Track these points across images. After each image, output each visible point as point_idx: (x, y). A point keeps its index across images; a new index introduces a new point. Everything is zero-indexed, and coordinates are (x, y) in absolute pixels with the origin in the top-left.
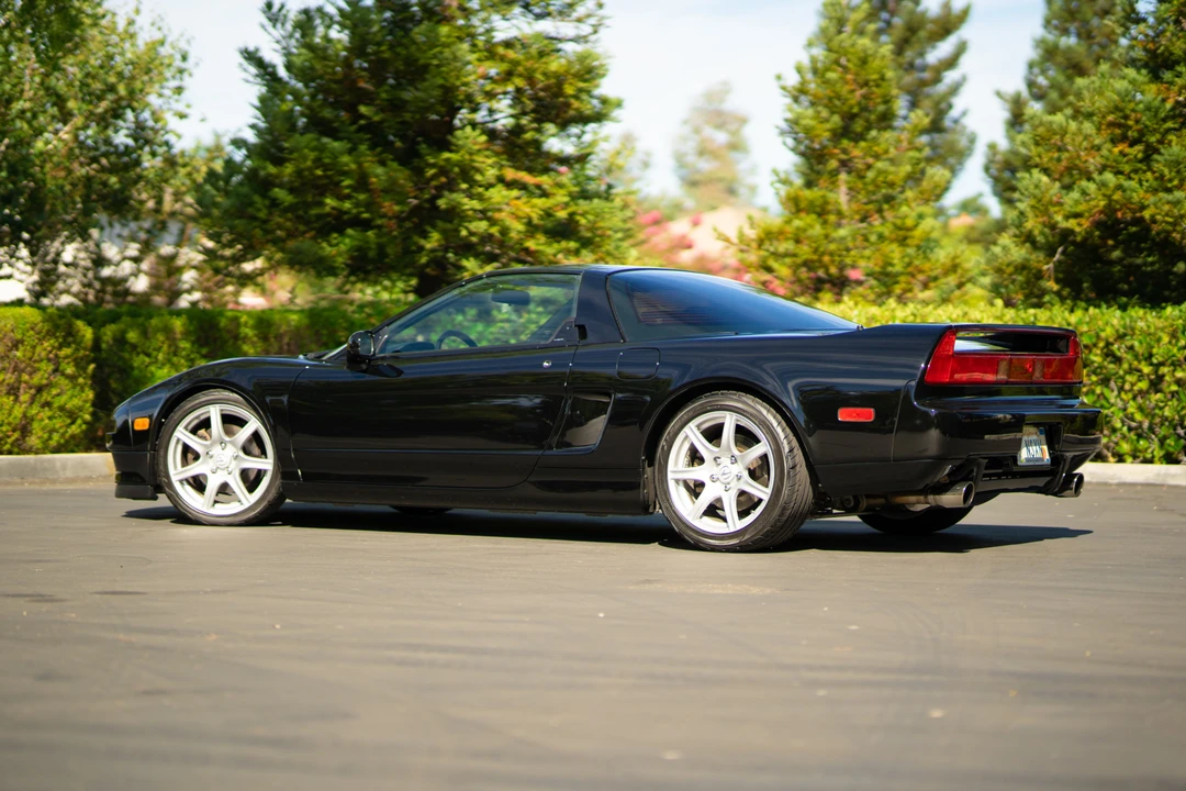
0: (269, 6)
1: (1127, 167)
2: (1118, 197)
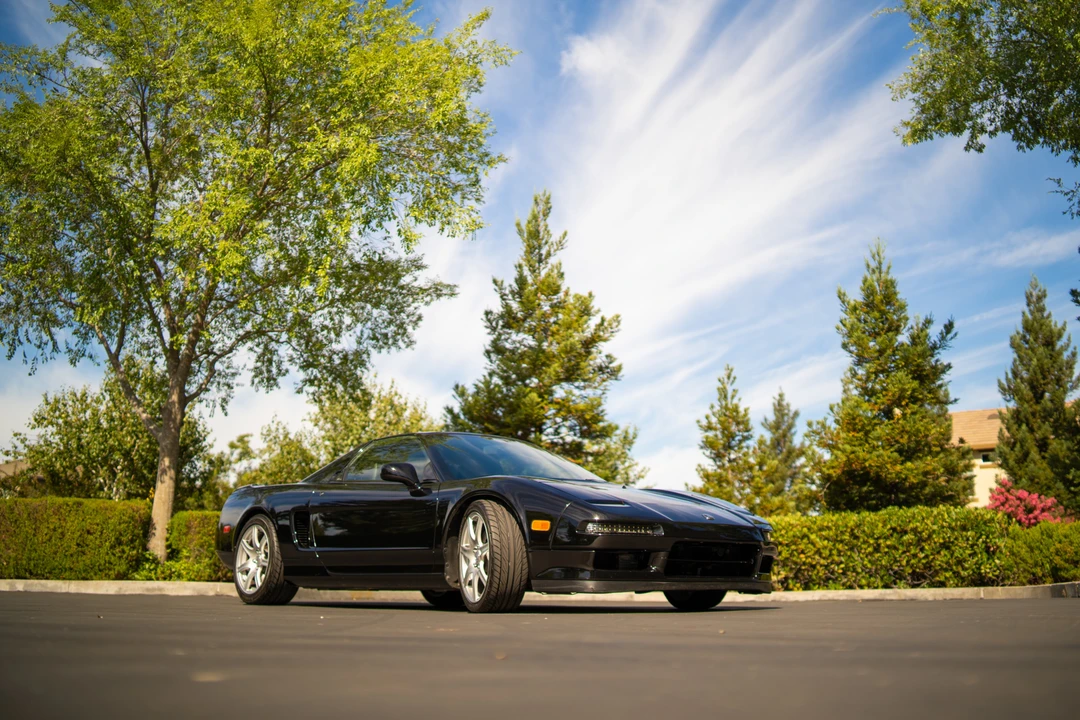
1: (856, 443)
2: (852, 456)
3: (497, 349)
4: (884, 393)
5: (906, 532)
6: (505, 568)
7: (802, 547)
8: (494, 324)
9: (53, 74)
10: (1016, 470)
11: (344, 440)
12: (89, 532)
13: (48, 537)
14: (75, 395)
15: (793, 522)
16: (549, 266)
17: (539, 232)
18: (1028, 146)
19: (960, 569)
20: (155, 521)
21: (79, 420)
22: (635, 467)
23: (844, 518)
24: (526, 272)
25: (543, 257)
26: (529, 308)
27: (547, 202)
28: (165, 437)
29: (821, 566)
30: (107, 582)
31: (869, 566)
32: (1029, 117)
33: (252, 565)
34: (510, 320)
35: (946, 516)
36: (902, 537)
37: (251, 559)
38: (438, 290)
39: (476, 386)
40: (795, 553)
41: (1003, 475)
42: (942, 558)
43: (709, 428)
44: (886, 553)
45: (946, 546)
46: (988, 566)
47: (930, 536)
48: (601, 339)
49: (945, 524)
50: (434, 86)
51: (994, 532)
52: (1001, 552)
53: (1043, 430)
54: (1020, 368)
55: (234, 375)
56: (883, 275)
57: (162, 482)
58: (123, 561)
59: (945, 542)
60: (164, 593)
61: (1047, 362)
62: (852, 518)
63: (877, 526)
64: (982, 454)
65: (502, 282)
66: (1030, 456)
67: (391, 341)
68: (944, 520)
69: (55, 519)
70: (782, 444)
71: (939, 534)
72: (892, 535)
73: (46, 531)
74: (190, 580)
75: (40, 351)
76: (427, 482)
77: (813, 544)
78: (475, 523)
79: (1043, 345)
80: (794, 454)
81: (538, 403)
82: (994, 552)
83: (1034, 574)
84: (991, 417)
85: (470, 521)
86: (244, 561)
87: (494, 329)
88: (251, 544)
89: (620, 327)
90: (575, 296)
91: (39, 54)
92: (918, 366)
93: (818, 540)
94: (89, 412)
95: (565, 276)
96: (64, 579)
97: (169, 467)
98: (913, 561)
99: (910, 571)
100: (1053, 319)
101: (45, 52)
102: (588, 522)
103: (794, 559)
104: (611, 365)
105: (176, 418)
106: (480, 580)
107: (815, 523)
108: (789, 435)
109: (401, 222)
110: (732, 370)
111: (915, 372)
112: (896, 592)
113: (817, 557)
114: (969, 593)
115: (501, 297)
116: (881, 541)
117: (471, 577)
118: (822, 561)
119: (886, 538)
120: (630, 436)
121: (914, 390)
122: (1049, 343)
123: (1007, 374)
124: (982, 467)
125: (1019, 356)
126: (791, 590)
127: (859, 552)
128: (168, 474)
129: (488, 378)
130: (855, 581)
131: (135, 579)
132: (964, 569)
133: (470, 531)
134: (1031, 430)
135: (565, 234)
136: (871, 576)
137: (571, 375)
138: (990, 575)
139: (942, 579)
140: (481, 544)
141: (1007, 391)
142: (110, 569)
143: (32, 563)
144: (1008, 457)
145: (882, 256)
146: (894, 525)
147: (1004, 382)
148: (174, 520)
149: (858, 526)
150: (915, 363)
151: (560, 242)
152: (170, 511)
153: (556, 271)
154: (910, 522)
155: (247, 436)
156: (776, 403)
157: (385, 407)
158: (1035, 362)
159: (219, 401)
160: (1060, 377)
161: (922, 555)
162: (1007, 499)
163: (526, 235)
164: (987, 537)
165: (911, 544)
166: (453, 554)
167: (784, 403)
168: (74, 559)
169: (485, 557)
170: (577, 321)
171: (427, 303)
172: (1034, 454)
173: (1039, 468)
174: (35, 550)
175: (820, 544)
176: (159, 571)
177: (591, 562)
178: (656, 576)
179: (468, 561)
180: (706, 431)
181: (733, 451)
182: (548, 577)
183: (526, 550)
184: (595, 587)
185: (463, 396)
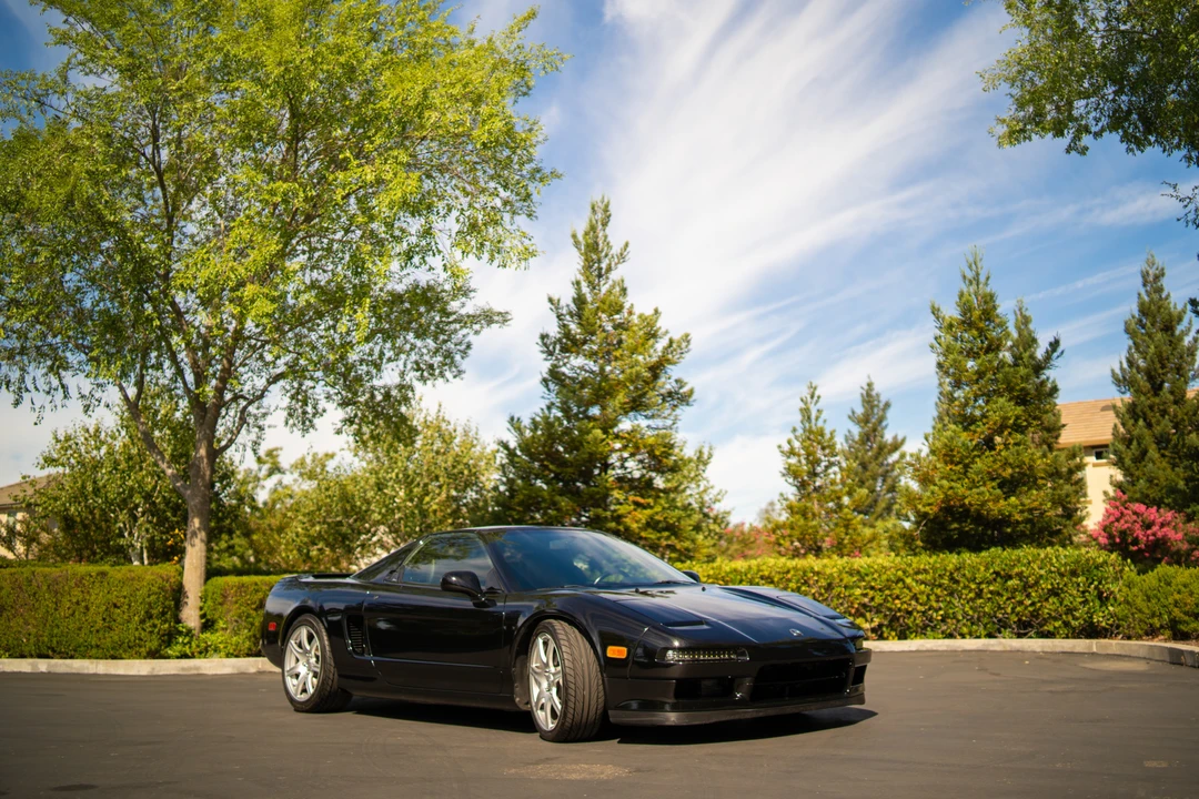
0: (512, 420)
1: (955, 478)
2: (950, 492)
3: (555, 376)
4: (984, 420)
5: (1010, 577)
6: (580, 697)
7: (897, 592)
8: (551, 348)
9: (54, 100)
10: (1133, 470)
11: (388, 473)
12: (115, 606)
13: (70, 612)
14: (87, 431)
15: (886, 564)
16: (610, 282)
17: (597, 245)
18: (1139, 149)
19: (1070, 618)
20: (186, 589)
21: (93, 458)
22: (710, 490)
23: (943, 560)
24: (585, 289)
25: (603, 271)
26: (590, 329)
27: (606, 210)
28: (194, 495)
29: (918, 612)
30: (138, 661)
31: (971, 613)
32: (1139, 115)
33: (302, 669)
34: (569, 344)
35: (1054, 560)
36: (1006, 581)
37: (300, 663)
38: (488, 317)
39: (533, 419)
40: (890, 599)
41: (1119, 476)
42: (1051, 605)
43: (792, 453)
44: (989, 599)
45: (1054, 592)
46: (1101, 614)
47: (1037, 583)
48: (669, 362)
49: (1053, 569)
50: (478, 100)
51: (1108, 578)
52: (1115, 599)
53: (1162, 425)
54: (1136, 356)
55: (264, 415)
56: (981, 286)
57: (193, 546)
58: (154, 637)
59: (1053, 588)
60: (201, 672)
61: (1166, 349)
62: (952, 560)
63: (979, 570)
64: (1094, 451)
65: (559, 300)
66: (1149, 455)
67: (437, 371)
68: (1052, 565)
69: (76, 592)
70: (872, 439)
71: (1047, 579)
72: (995, 580)
73: (68, 605)
74: (228, 655)
75: (50, 398)
76: (492, 591)
77: (909, 589)
78: (546, 644)
79: (1162, 330)
80: (886, 450)
81: (603, 440)
82: (1107, 598)
83: (1151, 625)
84: (1104, 409)
85: (540, 641)
86: (293, 664)
87: (551, 353)
88: (300, 646)
89: (690, 347)
90: (640, 316)
91: (38, 79)
92: (1022, 389)
93: (914, 584)
94: (104, 450)
95: (629, 291)
96: (90, 657)
97: (199, 529)
98: (1018, 609)
99: (1016, 619)
100: (1173, 299)
101: (44, 76)
102: (668, 649)
103: (889, 605)
104: (681, 391)
105: (204, 474)
106: (553, 707)
107: (910, 565)
108: (879, 428)
109: (447, 256)
110: (815, 388)
111: (1018, 397)
112: (1000, 643)
113: (913, 603)
114: (1081, 645)
115: (558, 317)
116: (984, 586)
117: (543, 701)
118: (919, 608)
119: (989, 583)
120: (705, 456)
121: (1018, 418)
122: (1168, 328)
123: (1121, 363)
124: (1095, 465)
125: (1135, 343)
126: (887, 639)
127: (960, 598)
128: (199, 536)
129: (546, 411)
130: (955, 630)
131: (168, 657)
132: (1075, 618)
133: (540, 653)
134: (1149, 426)
135: (627, 245)
136: (973, 624)
137: (636, 405)
138: (1104, 624)
139: (1051, 628)
140: (552, 669)
141: (1122, 381)
142: (140, 646)
143: (55, 640)
144: (1123, 456)
145: (979, 266)
146: (997, 569)
147: (1118, 371)
148: (207, 587)
149: (958, 569)
150: (1018, 388)
151: (621, 254)
152: (203, 576)
153: (618, 289)
154: (1015, 565)
155: (276, 449)
156: (865, 393)
157: (432, 435)
158: (1152, 349)
159: (250, 444)
160: (1181, 365)
161: (1028, 602)
162: (1122, 513)
163: (583, 248)
164: (1100, 583)
165: (1016, 590)
166: (522, 672)
167: (874, 393)
168: (100, 635)
169: (558, 683)
170: (643, 345)
171: (477, 332)
172: (1153, 453)
173: (1159, 468)
174: (58, 626)
175: (918, 588)
176: (194, 645)
177: (672, 694)
178: (742, 703)
179: (539, 684)
180: (789, 457)
181: (818, 479)
182: (626, 708)
183: (602, 676)
184: (678, 719)
185: (519, 430)
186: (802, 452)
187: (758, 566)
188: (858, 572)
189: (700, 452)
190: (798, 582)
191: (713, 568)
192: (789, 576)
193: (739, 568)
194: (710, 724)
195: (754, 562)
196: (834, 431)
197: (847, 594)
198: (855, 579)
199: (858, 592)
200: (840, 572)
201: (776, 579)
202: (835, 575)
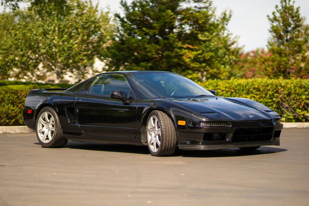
0: (122, 2)
6: (167, 140)
22: (230, 36)
43: (275, 19)
76: (131, 98)
78: (154, 120)
81: (172, 15)
85: (152, 118)
86: (41, 128)
102: (201, 122)
106: (156, 143)
117: (152, 142)
120: (227, 17)
133: (151, 123)
140: (157, 129)
166: (144, 131)
169: (159, 134)
177: (202, 138)
178: (228, 143)
179: (151, 135)
180: (273, 22)
181: (289, 34)
182: (185, 143)
183: (176, 132)
184: (204, 148)
185: (127, 8)
186: (280, 19)
187: (252, 82)
188: (305, 87)
189: (225, 14)
190: (273, 91)
191: (228, 83)
192: (268, 88)
193: (242, 83)
194: (216, 150)
195: (250, 80)
196: (299, 8)
197: (298, 98)
198: (302, 90)
199: (304, 97)
200: (295, 87)
201: (261, 90)
202: (292, 88)
